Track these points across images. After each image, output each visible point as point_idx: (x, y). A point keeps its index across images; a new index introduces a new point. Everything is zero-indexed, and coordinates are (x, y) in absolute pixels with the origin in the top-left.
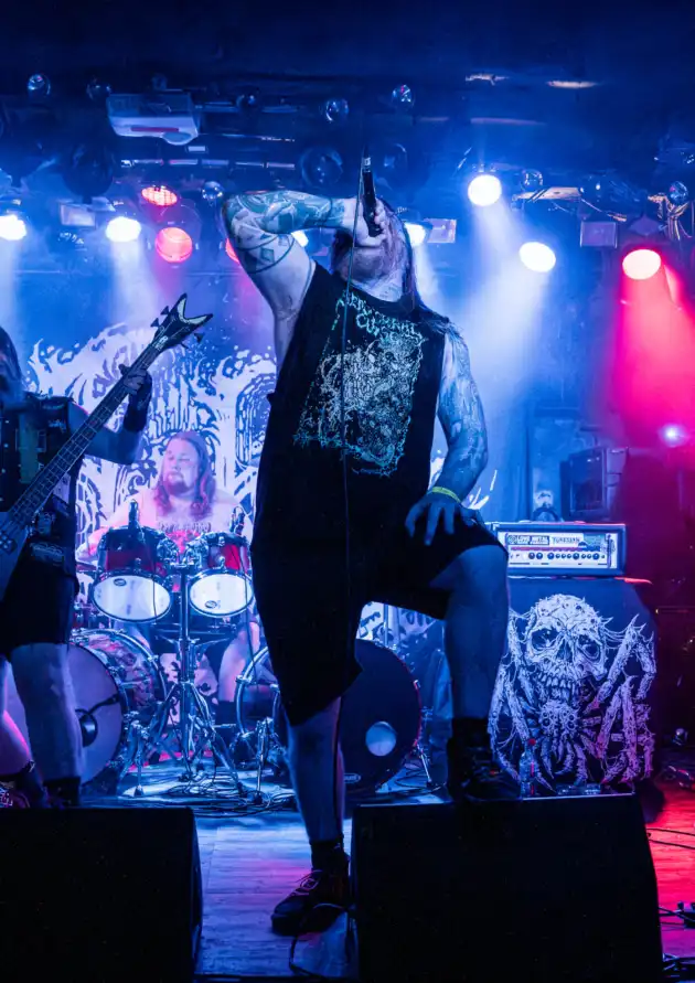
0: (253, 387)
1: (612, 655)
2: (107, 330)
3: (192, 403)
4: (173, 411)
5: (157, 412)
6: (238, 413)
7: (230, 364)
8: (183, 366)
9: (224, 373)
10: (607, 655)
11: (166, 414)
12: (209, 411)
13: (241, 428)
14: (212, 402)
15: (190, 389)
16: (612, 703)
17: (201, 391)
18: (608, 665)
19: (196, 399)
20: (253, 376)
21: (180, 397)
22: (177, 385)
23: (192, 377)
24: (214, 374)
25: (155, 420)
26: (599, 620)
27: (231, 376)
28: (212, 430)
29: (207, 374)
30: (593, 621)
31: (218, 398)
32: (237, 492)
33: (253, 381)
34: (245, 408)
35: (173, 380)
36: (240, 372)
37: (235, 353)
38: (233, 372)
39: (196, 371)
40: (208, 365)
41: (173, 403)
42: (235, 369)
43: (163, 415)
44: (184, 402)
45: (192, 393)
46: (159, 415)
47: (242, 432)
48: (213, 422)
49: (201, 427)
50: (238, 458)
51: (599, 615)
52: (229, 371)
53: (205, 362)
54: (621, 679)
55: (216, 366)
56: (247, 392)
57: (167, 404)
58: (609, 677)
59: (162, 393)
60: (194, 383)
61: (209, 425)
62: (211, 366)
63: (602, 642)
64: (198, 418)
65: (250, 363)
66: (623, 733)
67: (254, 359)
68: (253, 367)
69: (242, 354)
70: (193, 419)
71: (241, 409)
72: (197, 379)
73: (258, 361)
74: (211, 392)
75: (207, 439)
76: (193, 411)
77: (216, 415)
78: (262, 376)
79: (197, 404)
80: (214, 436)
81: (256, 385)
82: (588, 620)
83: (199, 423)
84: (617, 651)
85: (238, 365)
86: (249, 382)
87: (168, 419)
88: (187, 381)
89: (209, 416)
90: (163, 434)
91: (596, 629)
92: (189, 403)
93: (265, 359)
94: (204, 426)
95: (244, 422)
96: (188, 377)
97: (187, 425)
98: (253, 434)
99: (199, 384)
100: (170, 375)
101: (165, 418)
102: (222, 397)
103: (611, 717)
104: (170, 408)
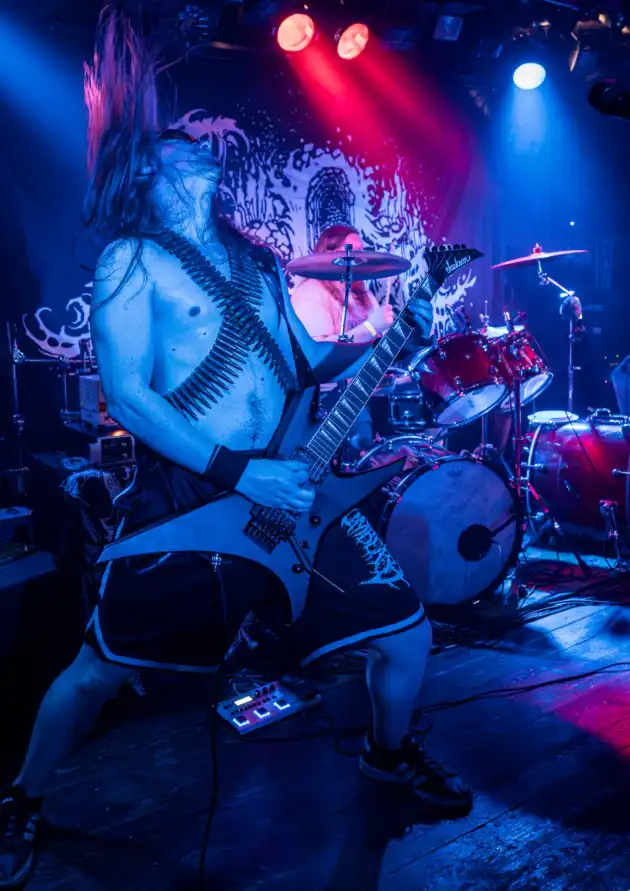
0: (317, 179)
2: (187, 117)
3: (269, 194)
4: (252, 203)
5: (238, 203)
6: (308, 205)
7: (298, 157)
8: (257, 156)
9: (295, 166)
11: (246, 205)
12: (284, 203)
13: (311, 218)
14: (287, 193)
15: (268, 180)
17: (277, 182)
19: (273, 190)
20: (319, 169)
21: (257, 187)
22: (256, 177)
23: (268, 168)
24: (285, 165)
25: (239, 211)
27: (300, 169)
28: (287, 220)
29: (279, 165)
31: (291, 189)
33: (319, 173)
34: (313, 199)
35: (253, 171)
36: (308, 165)
37: (302, 146)
38: (302, 165)
39: (269, 163)
40: (281, 157)
41: (251, 194)
42: (303, 162)
43: (243, 204)
44: (261, 193)
45: (269, 184)
46: (241, 206)
47: (311, 222)
48: (287, 213)
49: (277, 218)
50: (310, 247)
52: (299, 163)
53: (277, 153)
55: (287, 158)
56: (314, 184)
57: (246, 195)
59: (240, 183)
60: (270, 174)
61: (284, 215)
62: (284, 159)
64: (275, 209)
65: (314, 157)
67: (319, 151)
68: (317, 160)
69: (309, 147)
70: (270, 210)
71: (310, 200)
72: (272, 170)
73: (321, 154)
74: (286, 183)
75: (283, 229)
76: (269, 201)
77: (289, 205)
78: (326, 169)
79: (272, 195)
80: (288, 226)
81: (321, 178)
83: (276, 215)
85: (305, 157)
86: (315, 174)
87: (248, 210)
88: (265, 173)
89: (282, 207)
90: (248, 225)
92: (266, 195)
93: (326, 152)
94: (280, 217)
95: (313, 211)
96: (266, 168)
97: (264, 215)
98: (321, 225)
99: (276, 176)
100: (250, 166)
101: (245, 209)
102: (295, 188)
104: (249, 199)
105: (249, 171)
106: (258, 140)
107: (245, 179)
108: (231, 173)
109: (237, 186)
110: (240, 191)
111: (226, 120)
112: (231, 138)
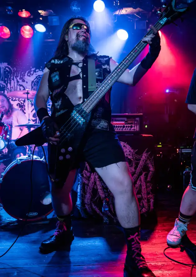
0: (36, 79)
1: (137, 164)
3: (18, 85)
4: (12, 88)
5: (8, 88)
7: (29, 72)
8: (16, 73)
9: (28, 75)
10: (135, 164)
11: (10, 88)
12: (23, 87)
14: (24, 84)
15: (17, 80)
16: (137, 183)
17: (20, 81)
18: (136, 168)
19: (19, 83)
20: (37, 76)
21: (14, 83)
22: (13, 79)
23: (18, 77)
24: (25, 76)
25: (7, 90)
26: (132, 151)
27: (29, 76)
29: (23, 75)
30: (130, 151)
32: (32, 112)
33: (37, 77)
34: (34, 86)
36: (32, 75)
37: (31, 69)
38: (30, 75)
39: (19, 75)
40: (23, 73)
42: (31, 74)
43: (9, 88)
45: (18, 82)
46: (8, 89)
48: (25, 90)
51: (132, 149)
52: (29, 74)
54: (141, 174)
55: (25, 73)
56: (35, 80)
58: (136, 173)
59: (9, 82)
60: (18, 78)
62: (24, 73)
63: (133, 159)
64: (20, 89)
65: (36, 72)
66: (142, 194)
67: (37, 70)
68: (36, 73)
69: (33, 69)
71: (33, 86)
72: (19, 77)
73: (38, 71)
74: (24, 81)
76: (18, 87)
77: (25, 88)
78: (39, 76)
81: (37, 79)
82: (128, 151)
84: (139, 163)
85: (32, 73)
86: (35, 77)
87: (11, 90)
88: (16, 78)
89: (23, 88)
91: (131, 154)
92: (17, 85)
93: (40, 70)
95: (34, 89)
99: (20, 79)
100: (11, 76)
101: (10, 90)
102: (27, 82)
103: (137, 189)
104: (11, 86)
105: (11, 78)
106: (15, 68)
107: (10, 81)
108: (6, 79)
109: (8, 83)
110: (9, 84)
111: (4, 63)
112: (7, 69)
